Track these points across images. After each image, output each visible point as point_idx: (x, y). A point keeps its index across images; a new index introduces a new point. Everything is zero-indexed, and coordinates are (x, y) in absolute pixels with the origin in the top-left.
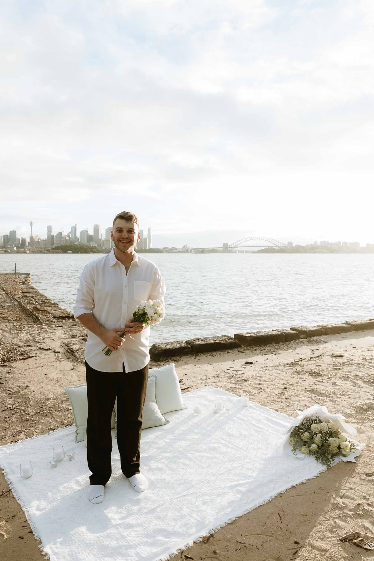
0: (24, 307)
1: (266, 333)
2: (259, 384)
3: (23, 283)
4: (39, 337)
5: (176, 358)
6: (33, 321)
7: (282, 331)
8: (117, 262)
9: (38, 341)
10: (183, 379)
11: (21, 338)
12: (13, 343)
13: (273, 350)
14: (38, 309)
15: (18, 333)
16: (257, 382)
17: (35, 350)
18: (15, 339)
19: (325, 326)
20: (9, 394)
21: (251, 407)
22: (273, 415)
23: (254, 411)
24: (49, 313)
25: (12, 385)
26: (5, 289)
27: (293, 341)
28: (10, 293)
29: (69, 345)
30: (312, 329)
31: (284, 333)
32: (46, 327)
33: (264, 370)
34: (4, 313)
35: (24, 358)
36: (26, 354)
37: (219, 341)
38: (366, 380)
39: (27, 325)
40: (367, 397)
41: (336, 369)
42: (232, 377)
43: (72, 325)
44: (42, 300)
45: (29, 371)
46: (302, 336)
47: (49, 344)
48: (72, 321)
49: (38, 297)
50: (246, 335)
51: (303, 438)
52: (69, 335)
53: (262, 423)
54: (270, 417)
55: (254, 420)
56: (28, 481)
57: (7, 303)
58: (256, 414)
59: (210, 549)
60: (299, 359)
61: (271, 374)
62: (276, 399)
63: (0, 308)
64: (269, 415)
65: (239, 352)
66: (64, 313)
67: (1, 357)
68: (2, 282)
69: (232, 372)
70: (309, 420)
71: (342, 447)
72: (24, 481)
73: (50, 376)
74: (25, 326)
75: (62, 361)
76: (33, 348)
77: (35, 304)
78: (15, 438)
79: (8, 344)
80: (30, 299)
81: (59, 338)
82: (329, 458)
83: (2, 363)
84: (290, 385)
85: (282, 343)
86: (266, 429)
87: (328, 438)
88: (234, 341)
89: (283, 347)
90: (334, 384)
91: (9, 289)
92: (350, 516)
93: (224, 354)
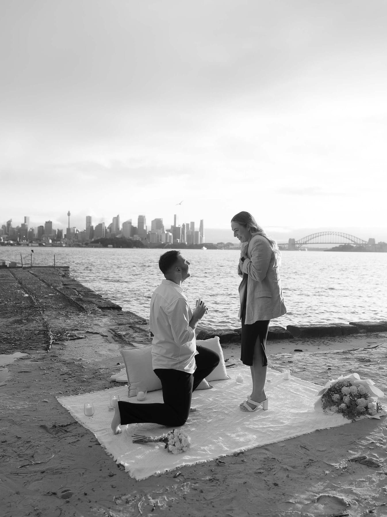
0: (67, 297)
1: (322, 325)
2: (304, 365)
3: (62, 276)
4: (85, 323)
7: (339, 325)
9: (85, 326)
10: (228, 359)
11: (68, 323)
12: (61, 327)
13: (327, 341)
14: (81, 300)
15: (65, 319)
16: (302, 364)
17: (83, 333)
18: (62, 324)
20: (65, 364)
22: (312, 387)
23: (295, 383)
24: (94, 304)
25: (66, 358)
26: (45, 281)
27: (351, 335)
28: (51, 284)
29: (116, 331)
30: (374, 324)
31: (342, 326)
32: (92, 315)
33: (312, 356)
34: (47, 302)
35: (74, 338)
36: (76, 336)
39: (73, 313)
42: (278, 359)
43: (118, 315)
44: (84, 292)
45: (80, 348)
46: (361, 331)
47: (96, 329)
48: (117, 311)
49: (80, 289)
50: (299, 327)
51: (334, 399)
52: (116, 322)
53: (300, 391)
54: (308, 388)
55: (292, 389)
56: (91, 417)
57: (50, 293)
58: (295, 385)
59: (239, 459)
60: (352, 349)
61: (318, 359)
62: (318, 376)
63: (43, 298)
64: (308, 387)
65: (290, 342)
66: (109, 304)
67: (52, 337)
68: (42, 274)
69: (279, 356)
70: (341, 385)
71: (369, 407)
72: (88, 417)
73: (101, 353)
74: (71, 314)
75: (111, 343)
76: (81, 332)
77: (78, 296)
78: (76, 392)
79: (56, 327)
80: (73, 291)
81: (105, 324)
82: (355, 414)
83: (53, 342)
84: (335, 367)
85: (338, 337)
86: (303, 395)
87: (356, 399)
88: (286, 332)
89: (338, 339)
90: (380, 368)
91: (49, 281)
92: (361, 449)
93: (274, 343)
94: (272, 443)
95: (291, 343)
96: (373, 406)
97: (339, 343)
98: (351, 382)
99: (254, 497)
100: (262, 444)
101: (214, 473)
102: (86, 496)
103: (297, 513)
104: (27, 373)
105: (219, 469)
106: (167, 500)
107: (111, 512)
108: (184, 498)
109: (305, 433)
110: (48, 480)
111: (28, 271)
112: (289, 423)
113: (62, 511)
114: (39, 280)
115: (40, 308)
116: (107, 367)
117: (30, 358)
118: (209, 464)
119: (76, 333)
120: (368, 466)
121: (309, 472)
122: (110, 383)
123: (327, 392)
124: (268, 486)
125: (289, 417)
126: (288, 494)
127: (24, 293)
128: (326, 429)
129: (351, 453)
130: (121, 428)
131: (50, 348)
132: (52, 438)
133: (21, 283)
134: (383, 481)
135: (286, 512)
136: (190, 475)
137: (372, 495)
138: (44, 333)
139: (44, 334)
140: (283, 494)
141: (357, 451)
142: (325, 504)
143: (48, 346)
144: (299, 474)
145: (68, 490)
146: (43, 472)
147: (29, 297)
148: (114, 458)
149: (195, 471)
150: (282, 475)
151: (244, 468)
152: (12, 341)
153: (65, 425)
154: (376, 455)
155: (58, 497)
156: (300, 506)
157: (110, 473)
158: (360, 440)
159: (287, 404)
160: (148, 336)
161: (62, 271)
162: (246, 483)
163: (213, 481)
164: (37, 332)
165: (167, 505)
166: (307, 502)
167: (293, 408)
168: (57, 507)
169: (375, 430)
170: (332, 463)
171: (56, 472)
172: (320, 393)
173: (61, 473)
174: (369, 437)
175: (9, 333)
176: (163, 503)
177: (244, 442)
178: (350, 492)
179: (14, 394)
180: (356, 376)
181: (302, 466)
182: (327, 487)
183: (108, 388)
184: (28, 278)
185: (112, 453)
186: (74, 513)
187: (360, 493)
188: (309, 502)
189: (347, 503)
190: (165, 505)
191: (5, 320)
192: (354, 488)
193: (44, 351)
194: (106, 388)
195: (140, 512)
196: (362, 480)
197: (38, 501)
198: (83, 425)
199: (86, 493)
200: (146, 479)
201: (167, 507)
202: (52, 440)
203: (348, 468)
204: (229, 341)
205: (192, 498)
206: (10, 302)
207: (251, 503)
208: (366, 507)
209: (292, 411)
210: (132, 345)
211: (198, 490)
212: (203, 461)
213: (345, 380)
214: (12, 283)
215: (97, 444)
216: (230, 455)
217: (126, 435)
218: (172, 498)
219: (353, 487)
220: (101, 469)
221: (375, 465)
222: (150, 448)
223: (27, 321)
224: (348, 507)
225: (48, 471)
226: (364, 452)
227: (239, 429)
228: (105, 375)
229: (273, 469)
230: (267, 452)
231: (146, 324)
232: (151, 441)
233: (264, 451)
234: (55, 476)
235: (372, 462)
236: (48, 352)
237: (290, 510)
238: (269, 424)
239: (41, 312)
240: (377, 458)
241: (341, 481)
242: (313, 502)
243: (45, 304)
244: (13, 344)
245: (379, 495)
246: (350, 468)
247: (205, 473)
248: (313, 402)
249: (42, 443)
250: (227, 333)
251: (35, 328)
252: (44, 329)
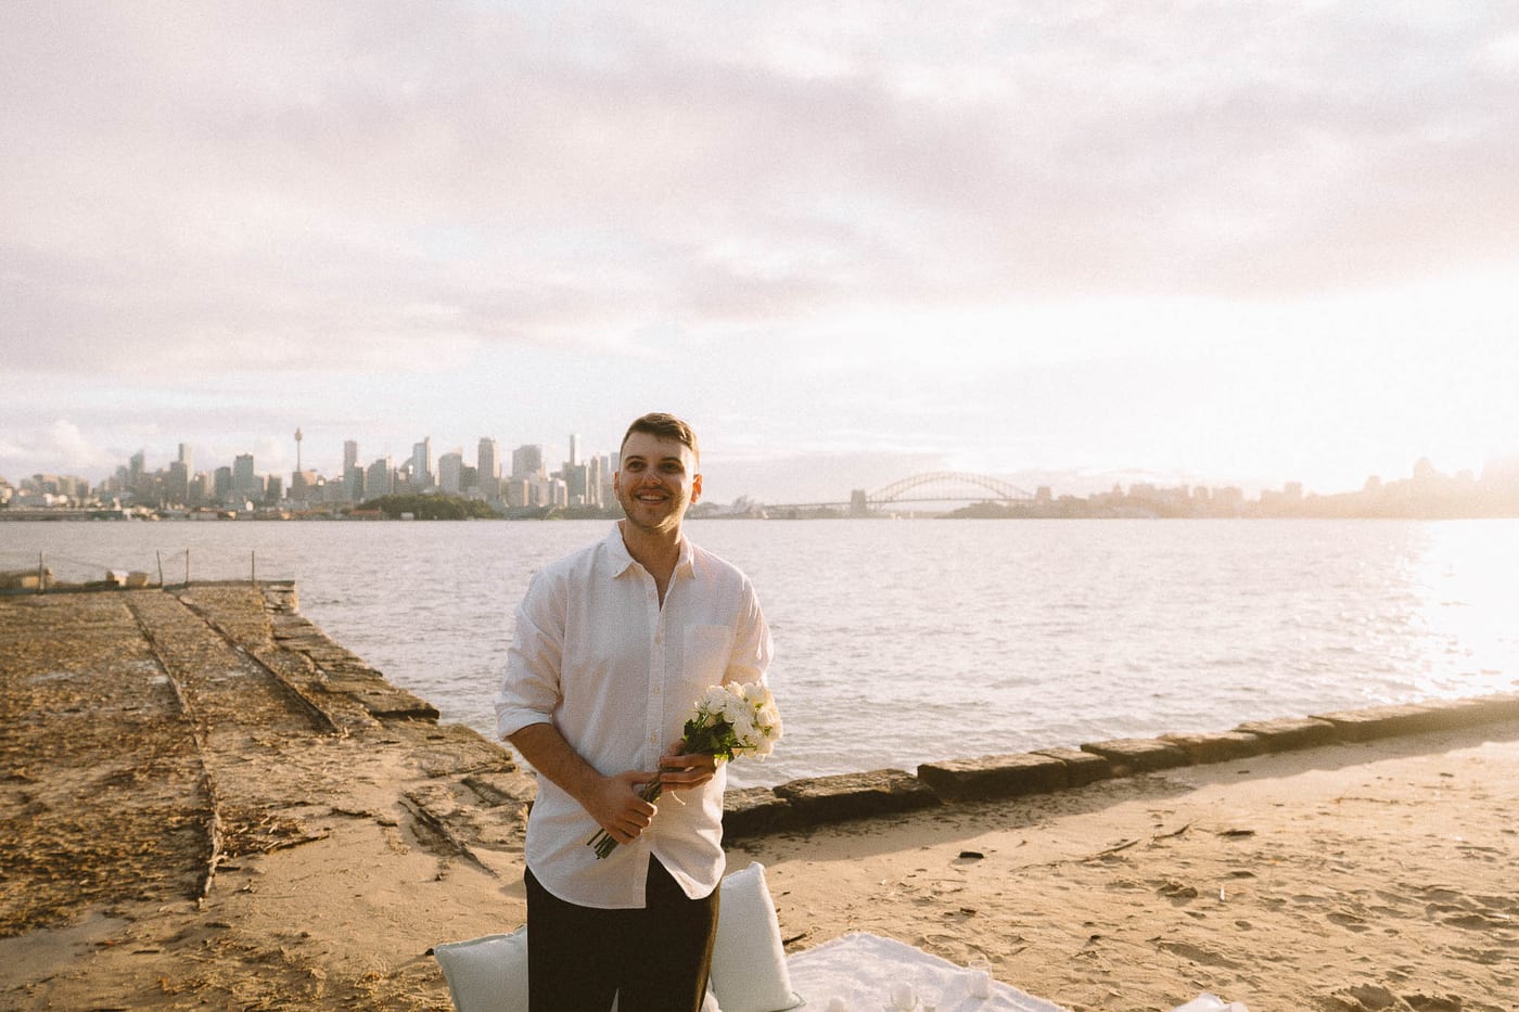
0: (281, 681)
1: (1012, 760)
2: (1014, 925)
3: (275, 609)
4: (330, 776)
5: (750, 842)
6: (310, 725)
7: (1056, 755)
8: (631, 566)
9: (329, 787)
11: (276, 778)
12: (254, 794)
13: (1035, 812)
14: (322, 689)
15: (268, 763)
16: (1005, 917)
17: (321, 817)
18: (257, 783)
19: (1184, 740)
20: (249, 961)
21: (1000, 1001)
24: (360, 701)
25: (256, 932)
26: (222, 628)
27: (1094, 786)
28: (240, 639)
29: (422, 801)
30: (1145, 747)
31: (1066, 761)
32: (352, 743)
33: (1020, 878)
34: (222, 701)
35: (290, 842)
36: (296, 831)
37: (875, 788)
38: (1337, 909)
39: (294, 736)
40: (1351, 966)
41: (1238, 875)
42: (925, 901)
43: (429, 738)
44: (334, 660)
45: (308, 882)
46: (1117, 769)
47: (362, 798)
48: (426, 725)
49: (323, 651)
50: (954, 768)
52: (421, 768)
57: (231, 669)
60: (1119, 841)
61: (1043, 890)
62: (1070, 972)
63: (211, 685)
65: (937, 819)
66: (402, 702)
67: (219, 841)
68: (215, 607)
69: (924, 884)
73: (373, 900)
74: (287, 742)
75: (406, 851)
76: (314, 810)
77: (313, 674)
79: (237, 796)
80: (299, 658)
81: (390, 777)
83: (222, 861)
84: (1109, 925)
85: (1061, 793)
88: (920, 786)
89: (1064, 802)
90: (1240, 923)
91: (235, 628)
95: (938, 824)
97: (1072, 816)
111: (178, 598)
114: (205, 625)
115: (195, 722)
116: (393, 970)
117: (134, 940)
127: (156, 672)
131: (208, 886)
133: (149, 638)
138: (198, 820)
139: (196, 826)
143: (202, 880)
147: (169, 685)
152: (85, 868)
161: (274, 594)
164: (174, 819)
175: (80, 830)
184: (174, 621)
191: (75, 774)
193: (182, 905)
206: (107, 704)
210: (473, 858)
214: (124, 637)
223: (150, 776)
228: (384, 1009)
231: (513, 769)
236: (197, 908)
243: (213, 709)
244: (84, 877)
251: (170, 803)
252: (200, 806)
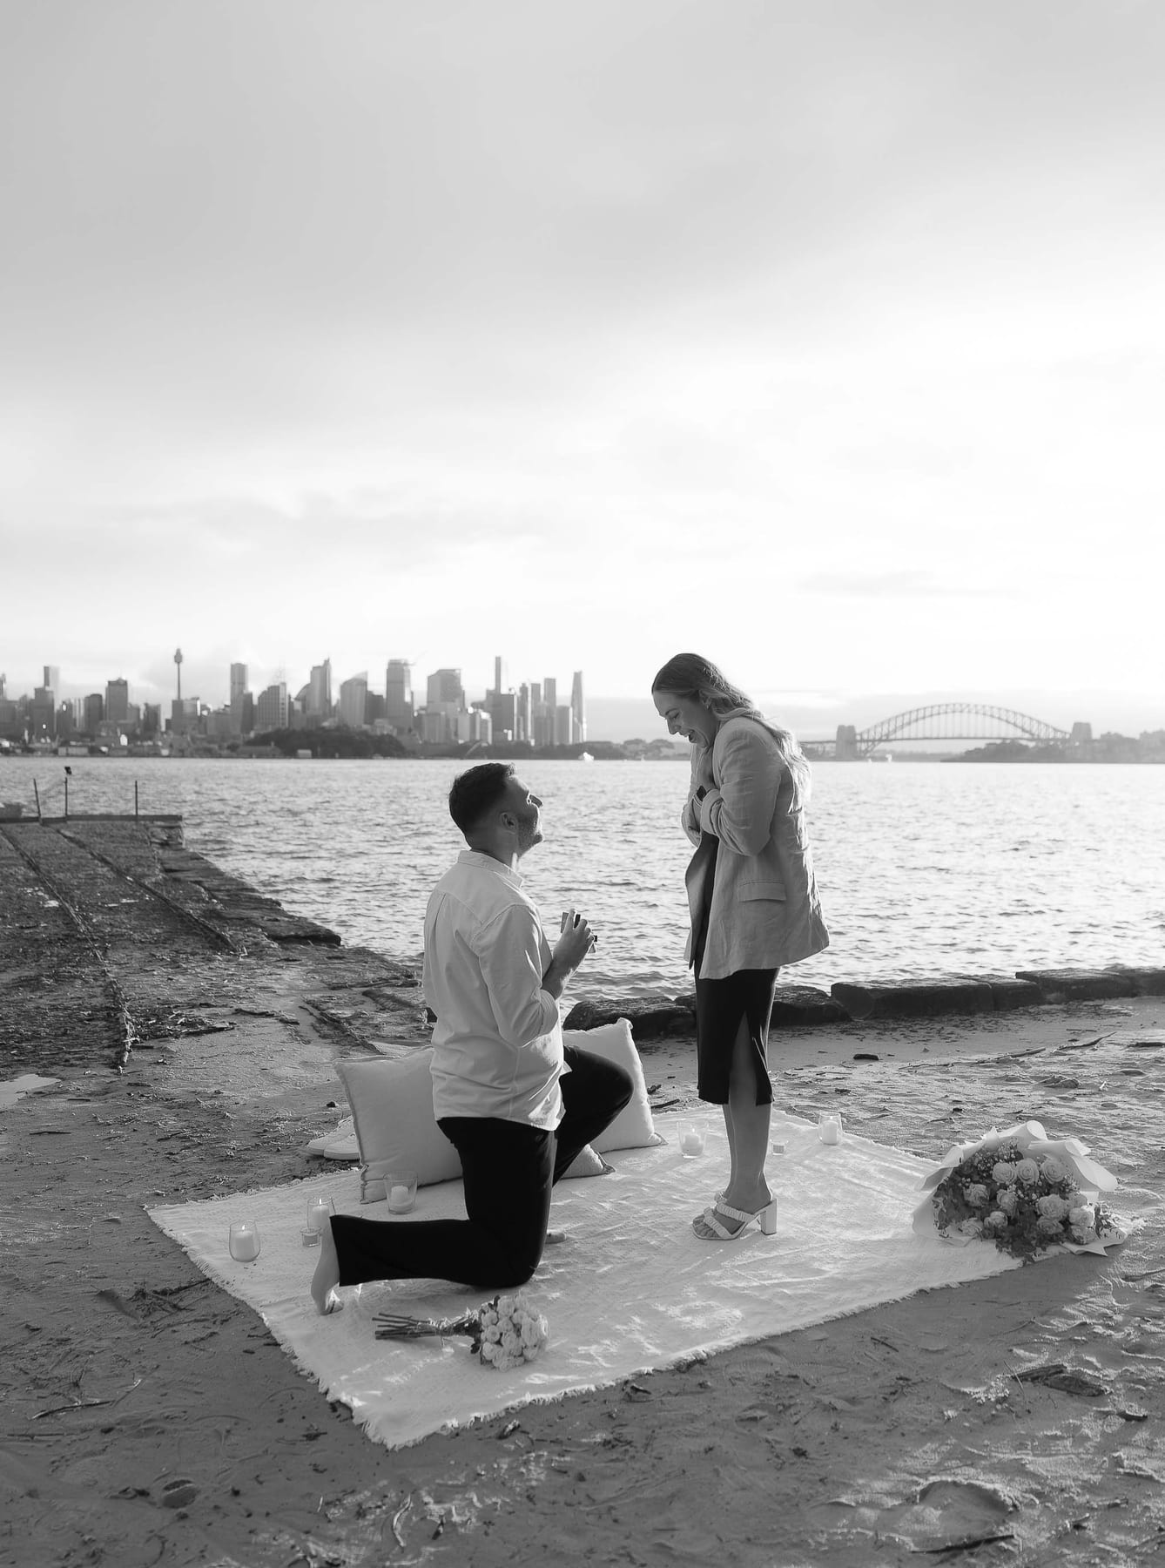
0: (176, 908)
1: (932, 982)
2: (884, 1101)
3: (161, 844)
4: (231, 986)
7: (985, 979)
9: (231, 994)
10: (659, 1086)
11: (179, 986)
12: (159, 997)
13: (949, 1029)
14: (217, 915)
15: (169, 974)
16: (876, 1096)
17: (225, 1016)
18: (161, 989)
19: (1131, 969)
20: (170, 1108)
21: (847, 1146)
23: (854, 1154)
24: (257, 926)
25: (174, 1089)
26: (108, 858)
27: (1020, 1010)
28: (128, 870)
29: (324, 1006)
30: (1087, 975)
31: (992, 984)
32: (252, 961)
33: (906, 1073)
34: (117, 924)
35: (197, 1031)
36: (202, 1023)
39: (193, 954)
41: (1127, 1073)
42: (805, 1085)
43: (329, 958)
44: (228, 890)
45: (217, 1060)
46: (1050, 997)
47: (263, 1002)
48: (326, 948)
49: (216, 882)
50: (868, 986)
51: (970, 1199)
52: (322, 981)
53: (870, 1178)
54: (895, 1167)
55: (850, 1170)
56: (250, 1265)
57: (124, 897)
58: (857, 1159)
59: (692, 1380)
60: (1024, 1050)
61: (925, 1081)
62: (922, 1132)
63: (105, 910)
64: (895, 1163)
65: (842, 1032)
66: (302, 928)
67: (131, 1028)
68: (99, 840)
69: (808, 1074)
70: (992, 1157)
71: (1071, 1221)
72: (241, 1266)
73: (278, 1072)
74: (187, 959)
75: (309, 1042)
76: (217, 1010)
77: (208, 902)
78: (204, 1191)
79: (143, 998)
80: (193, 888)
81: (291, 988)
82: (1034, 1242)
83: (136, 1041)
84: (975, 1104)
85: (982, 1015)
86: (879, 1188)
87: (1034, 1196)
88: (831, 1003)
89: (983, 1022)
90: (1106, 1106)
91: (122, 860)
92: (1051, 1343)
93: (793, 1036)
94: (790, 1330)
95: (843, 1036)
96: (1085, 1218)
97: (986, 1034)
98: (1019, 1149)
99: (736, 1490)
100: (760, 1333)
101: (616, 1422)
102: (239, 1499)
103: (863, 1534)
104: (55, 1136)
105: (633, 1410)
106: (478, 1505)
107: (314, 1543)
108: (530, 1498)
109: (884, 1301)
110: (124, 1452)
111: (58, 832)
112: (837, 1271)
113: (166, 1545)
114: (90, 856)
115: (93, 940)
116: (295, 1115)
117: (67, 1092)
118: (602, 1395)
119: (202, 1013)
120: (1068, 1392)
121: (896, 1415)
122: (308, 1161)
123: (951, 1179)
124: (778, 1457)
125: (837, 1254)
126: (835, 1478)
127: (47, 897)
128: (948, 1287)
129: (1019, 1356)
130: (339, 1295)
131: (125, 1059)
132: (135, 1328)
133: (35, 868)
134: (1112, 1434)
135: (831, 1531)
136: (547, 1431)
137: (1081, 1477)
138: (109, 1014)
139: (108, 1018)
140: (821, 1480)
141: (1038, 1351)
142: (944, 1508)
143: (120, 1055)
144: (867, 1421)
145: (184, 1482)
146: (107, 1431)
147: (61, 908)
148: (320, 1386)
149: (561, 1418)
150: (819, 1424)
151: (706, 1407)
152: (12, 1042)
153: (174, 1288)
154: (1093, 1360)
155: (153, 1504)
156: (869, 1514)
157: (308, 1429)
158: (1045, 1318)
159: (831, 1215)
160: (419, 1021)
161: (159, 830)
162: (711, 1449)
163: (613, 1447)
164: (86, 1013)
165: (478, 1518)
166: (891, 1502)
167: (850, 1226)
168: (152, 1532)
169: (1091, 1288)
170: (966, 1387)
171: (145, 1429)
172: (930, 1182)
173: (163, 1432)
174: (1074, 1309)
175: (1, 1019)
176: (468, 1514)
177: (704, 1331)
178: (1016, 1470)
179: (17, 1199)
180: (1036, 1129)
181: (875, 1398)
182: (950, 1456)
183: (302, 1178)
184: (57, 852)
185: (313, 1370)
186: (202, 1548)
187: (1047, 1471)
188: (896, 1503)
189: (1009, 1502)
190: (474, 1520)
192: (1030, 1458)
193: (107, 1071)
194: (295, 1177)
195: (397, 1542)
196: (1054, 1433)
197: (92, 1515)
198: (226, 1288)
199: (236, 1489)
200: (416, 1446)
201: (478, 1524)
202: (135, 1333)
203: (1010, 1401)
204: (662, 1033)
205: (553, 1498)
206: (5, 923)
207: (728, 1507)
208: (1064, 1514)
209: (849, 1235)
210: (372, 1049)
211: (570, 1473)
212: (586, 1387)
213: (1001, 1143)
214: (8, 866)
215: (268, 1345)
216: (663, 1369)
217: (355, 1315)
218: (494, 1500)
219: (1027, 1454)
220: (281, 1417)
221: (1089, 1391)
222: (428, 1351)
223: (56, 981)
224: (1011, 1512)
225: (124, 1427)
226: (1058, 1352)
227: (691, 1291)
228: (292, 1139)
229: (790, 1406)
230: (773, 1358)
231: (414, 984)
232: (430, 1332)
233: (766, 1355)
234: (143, 1440)
235: (1082, 1382)
236: (118, 1074)
237: (841, 1526)
238: (780, 1275)
239: (99, 953)
240: (1097, 1369)
241: (990, 1440)
242: (910, 1500)
243: (109, 929)
244: (13, 1049)
245: (1100, 1477)
246: (1018, 1399)
247: (590, 1424)
248: (909, 1209)
249: (104, 1343)
250: (654, 1007)
251: (80, 1002)
252: (108, 1005)
